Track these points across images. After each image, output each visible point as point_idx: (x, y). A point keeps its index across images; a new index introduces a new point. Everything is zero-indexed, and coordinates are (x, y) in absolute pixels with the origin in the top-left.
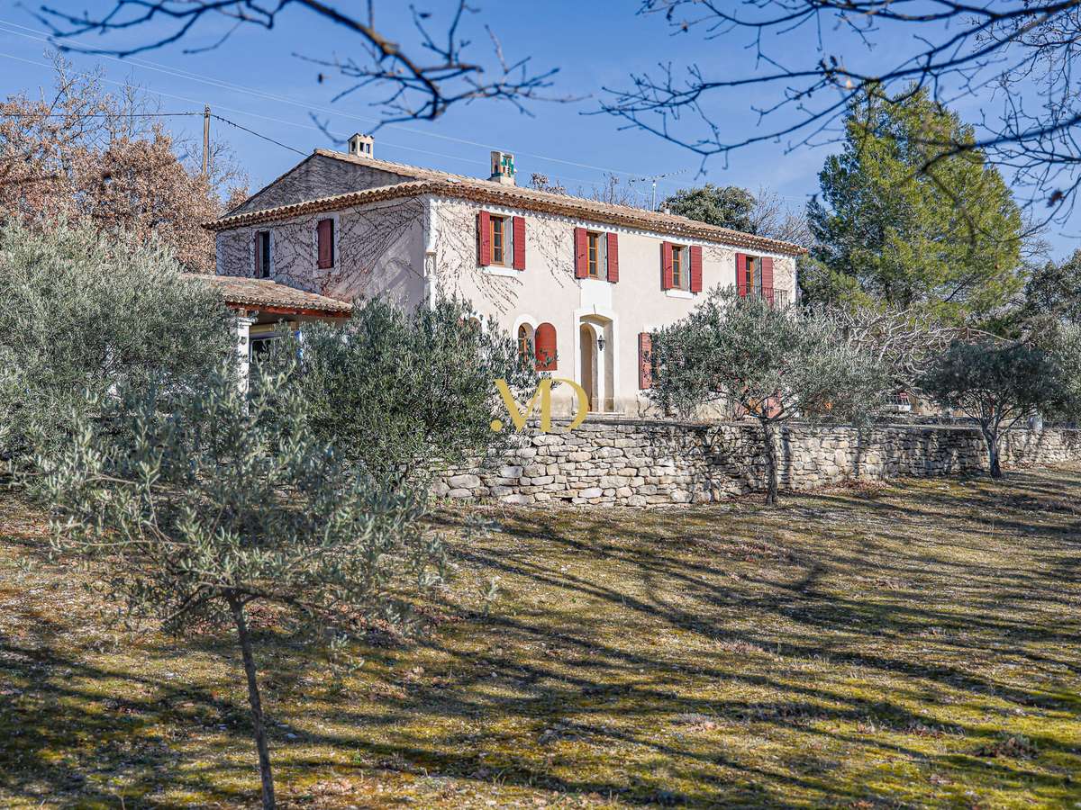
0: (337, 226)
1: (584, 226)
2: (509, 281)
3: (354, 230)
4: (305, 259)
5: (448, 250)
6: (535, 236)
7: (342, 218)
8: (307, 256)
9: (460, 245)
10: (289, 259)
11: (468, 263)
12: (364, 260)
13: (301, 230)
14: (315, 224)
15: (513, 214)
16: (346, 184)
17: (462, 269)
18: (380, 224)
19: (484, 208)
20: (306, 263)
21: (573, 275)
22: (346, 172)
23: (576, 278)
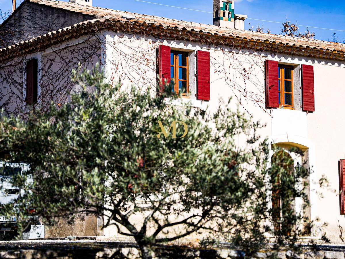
0: (40, 65)
1: (276, 59)
3: (52, 68)
4: (18, 97)
6: (221, 69)
7: (43, 57)
8: (19, 94)
9: (138, 77)
10: (6, 98)
12: (58, 94)
13: (15, 71)
14: (24, 65)
15: (198, 48)
16: (46, 26)
18: (70, 62)
19: (165, 43)
20: (18, 100)
21: (263, 105)
22: (47, 16)
23: (267, 107)
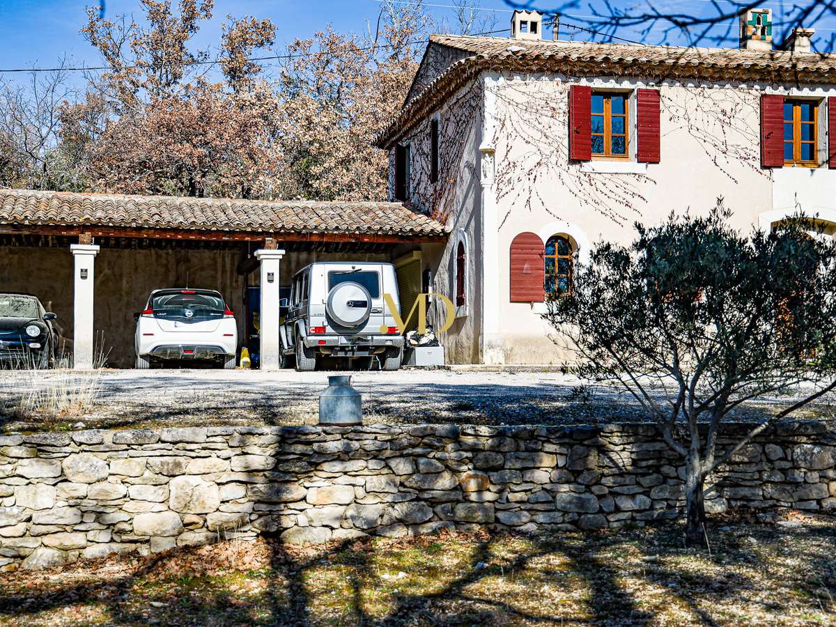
0: (439, 128)
1: (781, 91)
2: (632, 179)
3: (448, 130)
4: (425, 172)
5: (518, 145)
6: (681, 113)
7: (442, 116)
8: (426, 169)
9: (538, 135)
10: (419, 175)
11: (553, 159)
12: (452, 168)
13: (424, 138)
15: (640, 85)
17: (543, 169)
18: (460, 119)
19: (584, 83)
20: (426, 178)
21: (757, 164)
22: (445, 58)
23: (764, 167)
